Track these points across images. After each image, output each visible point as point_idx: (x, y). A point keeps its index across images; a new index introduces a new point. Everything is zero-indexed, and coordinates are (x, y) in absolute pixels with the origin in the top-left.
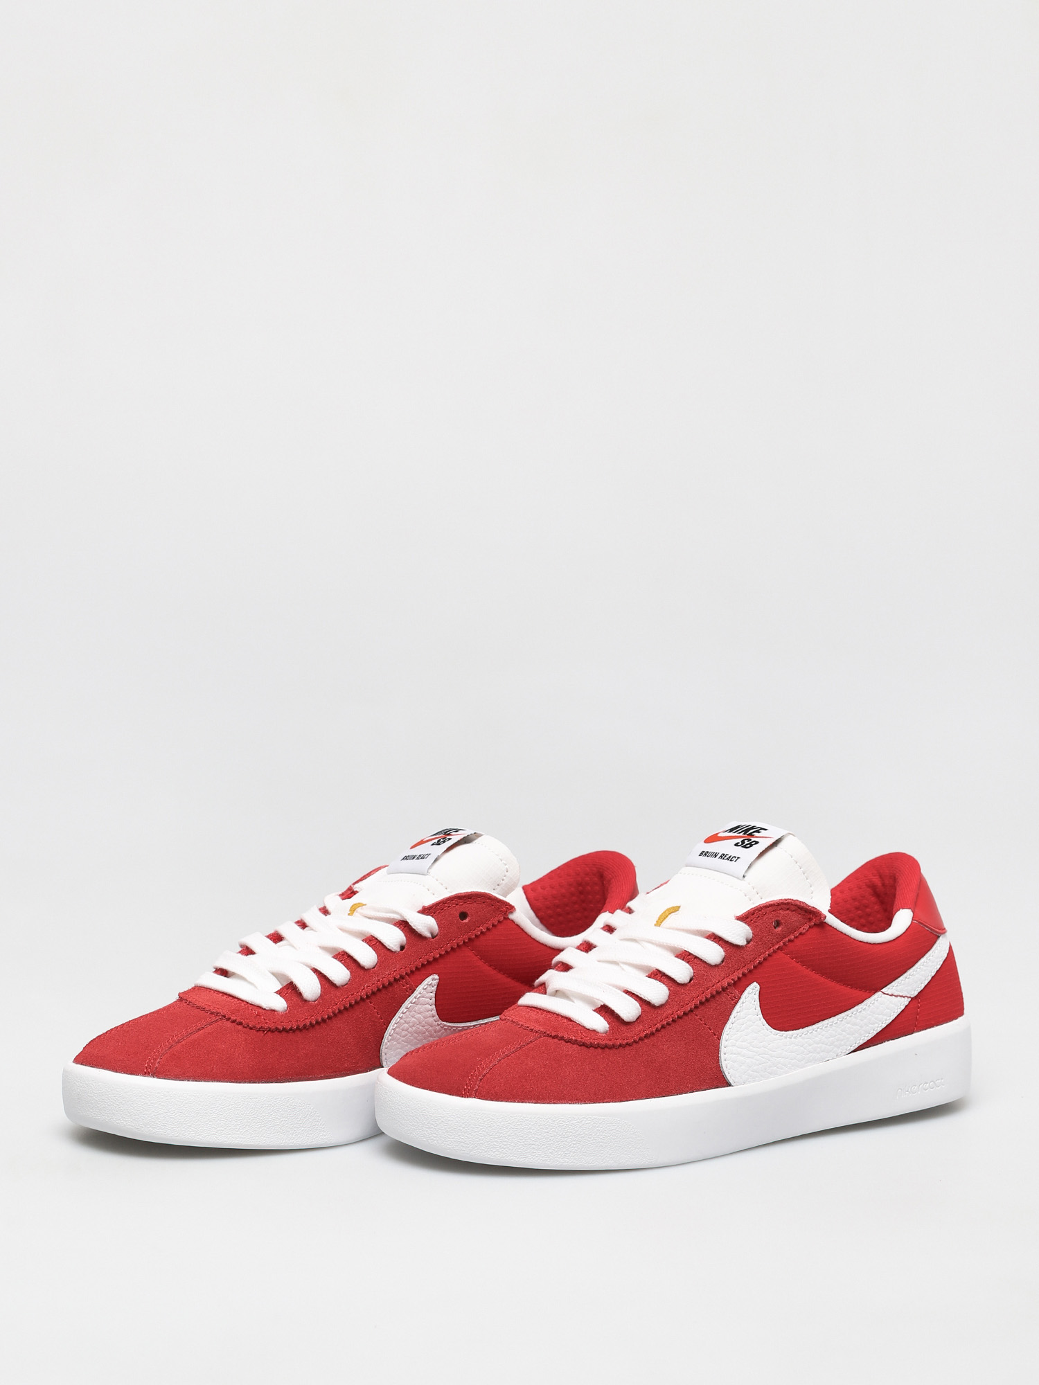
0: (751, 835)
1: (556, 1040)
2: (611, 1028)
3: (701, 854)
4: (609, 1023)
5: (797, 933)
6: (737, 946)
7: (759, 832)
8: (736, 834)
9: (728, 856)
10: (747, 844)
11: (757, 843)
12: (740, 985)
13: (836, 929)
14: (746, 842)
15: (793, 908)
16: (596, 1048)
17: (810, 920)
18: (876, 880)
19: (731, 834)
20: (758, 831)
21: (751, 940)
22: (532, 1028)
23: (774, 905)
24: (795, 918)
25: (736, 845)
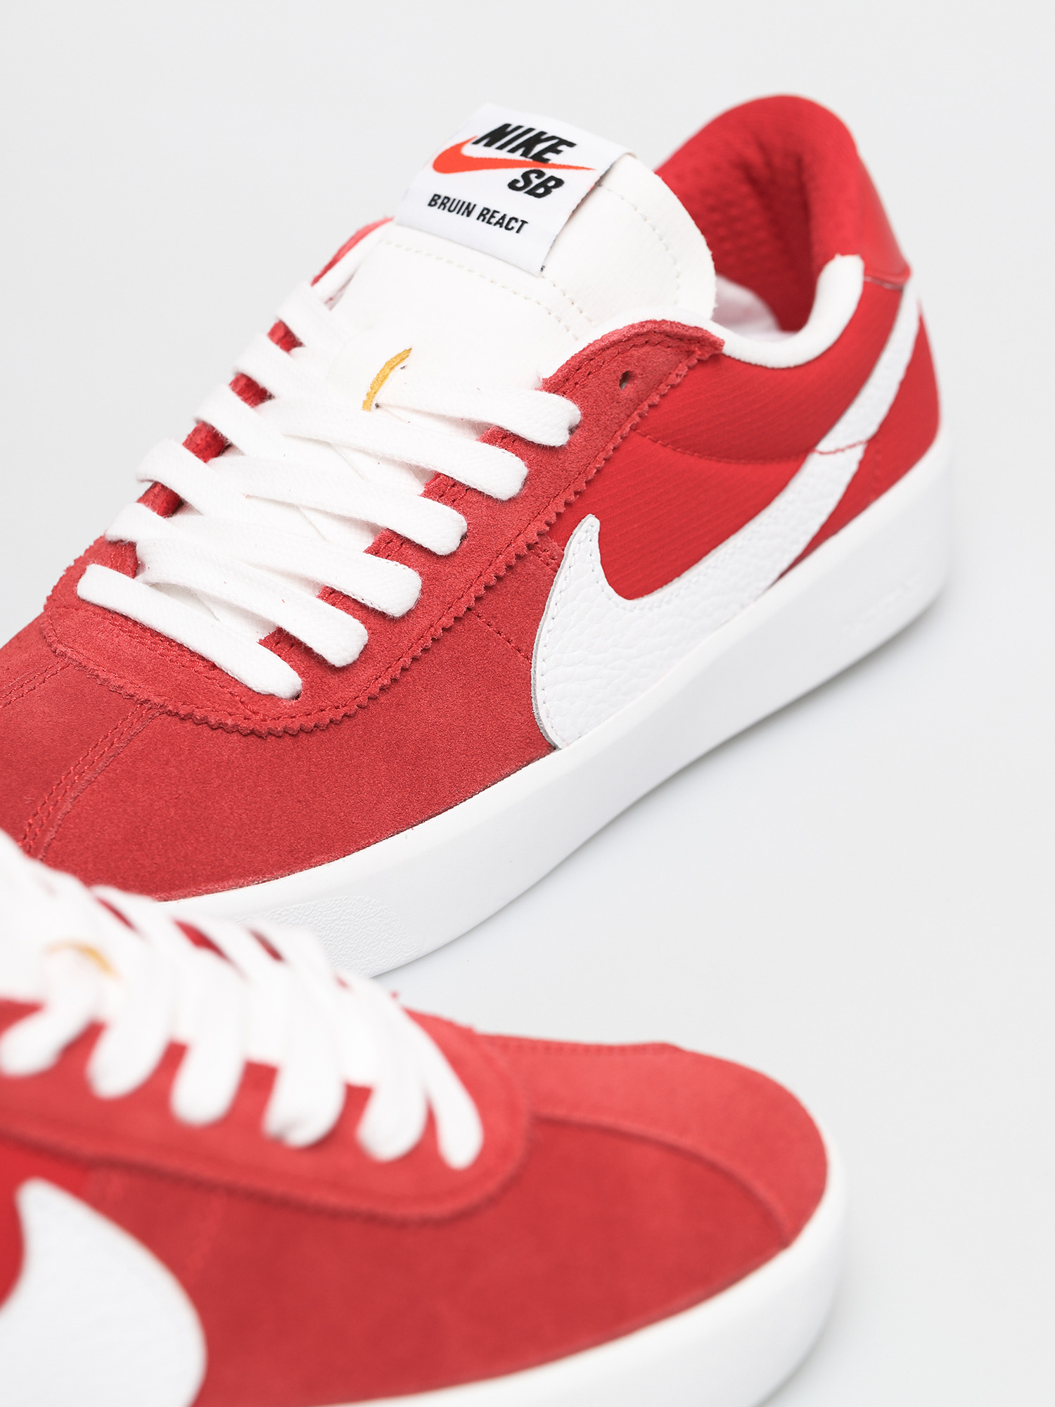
0: (539, 158)
1: (189, 725)
2: (309, 685)
3: (434, 201)
4: (301, 674)
5: (664, 389)
6: (552, 449)
7: (558, 152)
8: (504, 154)
9: (498, 216)
10: (538, 186)
11: (559, 183)
12: (561, 530)
13: (739, 361)
14: (535, 181)
15: (656, 338)
16: (279, 737)
17: (690, 353)
18: (752, 155)
19: (492, 152)
20: (554, 149)
21: (577, 427)
22: (131, 692)
23: (620, 341)
24: (660, 358)
25: (513, 185)
